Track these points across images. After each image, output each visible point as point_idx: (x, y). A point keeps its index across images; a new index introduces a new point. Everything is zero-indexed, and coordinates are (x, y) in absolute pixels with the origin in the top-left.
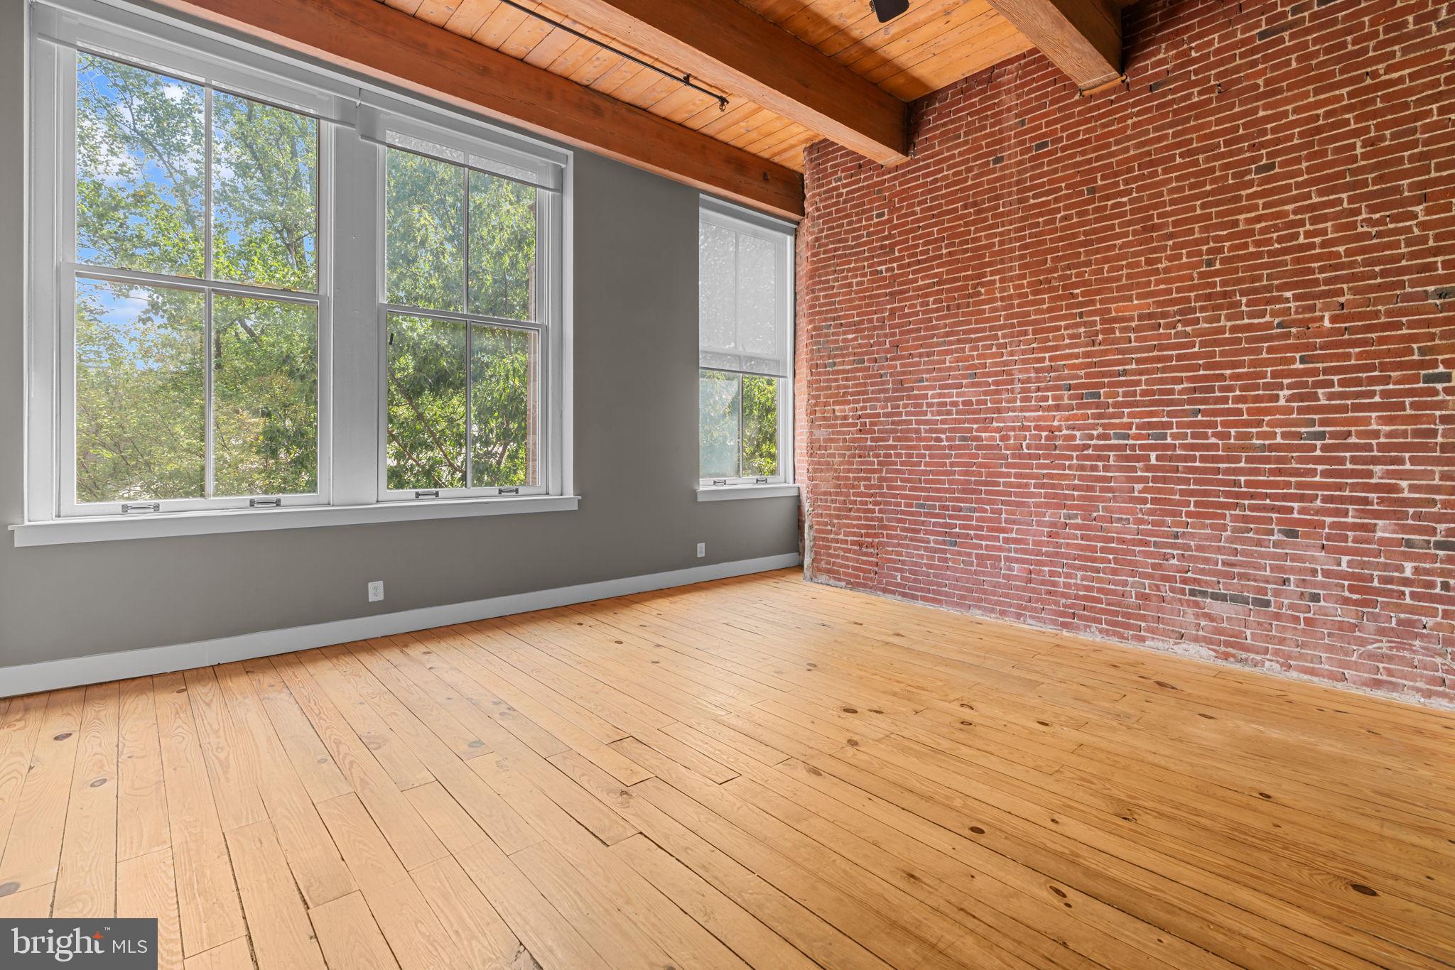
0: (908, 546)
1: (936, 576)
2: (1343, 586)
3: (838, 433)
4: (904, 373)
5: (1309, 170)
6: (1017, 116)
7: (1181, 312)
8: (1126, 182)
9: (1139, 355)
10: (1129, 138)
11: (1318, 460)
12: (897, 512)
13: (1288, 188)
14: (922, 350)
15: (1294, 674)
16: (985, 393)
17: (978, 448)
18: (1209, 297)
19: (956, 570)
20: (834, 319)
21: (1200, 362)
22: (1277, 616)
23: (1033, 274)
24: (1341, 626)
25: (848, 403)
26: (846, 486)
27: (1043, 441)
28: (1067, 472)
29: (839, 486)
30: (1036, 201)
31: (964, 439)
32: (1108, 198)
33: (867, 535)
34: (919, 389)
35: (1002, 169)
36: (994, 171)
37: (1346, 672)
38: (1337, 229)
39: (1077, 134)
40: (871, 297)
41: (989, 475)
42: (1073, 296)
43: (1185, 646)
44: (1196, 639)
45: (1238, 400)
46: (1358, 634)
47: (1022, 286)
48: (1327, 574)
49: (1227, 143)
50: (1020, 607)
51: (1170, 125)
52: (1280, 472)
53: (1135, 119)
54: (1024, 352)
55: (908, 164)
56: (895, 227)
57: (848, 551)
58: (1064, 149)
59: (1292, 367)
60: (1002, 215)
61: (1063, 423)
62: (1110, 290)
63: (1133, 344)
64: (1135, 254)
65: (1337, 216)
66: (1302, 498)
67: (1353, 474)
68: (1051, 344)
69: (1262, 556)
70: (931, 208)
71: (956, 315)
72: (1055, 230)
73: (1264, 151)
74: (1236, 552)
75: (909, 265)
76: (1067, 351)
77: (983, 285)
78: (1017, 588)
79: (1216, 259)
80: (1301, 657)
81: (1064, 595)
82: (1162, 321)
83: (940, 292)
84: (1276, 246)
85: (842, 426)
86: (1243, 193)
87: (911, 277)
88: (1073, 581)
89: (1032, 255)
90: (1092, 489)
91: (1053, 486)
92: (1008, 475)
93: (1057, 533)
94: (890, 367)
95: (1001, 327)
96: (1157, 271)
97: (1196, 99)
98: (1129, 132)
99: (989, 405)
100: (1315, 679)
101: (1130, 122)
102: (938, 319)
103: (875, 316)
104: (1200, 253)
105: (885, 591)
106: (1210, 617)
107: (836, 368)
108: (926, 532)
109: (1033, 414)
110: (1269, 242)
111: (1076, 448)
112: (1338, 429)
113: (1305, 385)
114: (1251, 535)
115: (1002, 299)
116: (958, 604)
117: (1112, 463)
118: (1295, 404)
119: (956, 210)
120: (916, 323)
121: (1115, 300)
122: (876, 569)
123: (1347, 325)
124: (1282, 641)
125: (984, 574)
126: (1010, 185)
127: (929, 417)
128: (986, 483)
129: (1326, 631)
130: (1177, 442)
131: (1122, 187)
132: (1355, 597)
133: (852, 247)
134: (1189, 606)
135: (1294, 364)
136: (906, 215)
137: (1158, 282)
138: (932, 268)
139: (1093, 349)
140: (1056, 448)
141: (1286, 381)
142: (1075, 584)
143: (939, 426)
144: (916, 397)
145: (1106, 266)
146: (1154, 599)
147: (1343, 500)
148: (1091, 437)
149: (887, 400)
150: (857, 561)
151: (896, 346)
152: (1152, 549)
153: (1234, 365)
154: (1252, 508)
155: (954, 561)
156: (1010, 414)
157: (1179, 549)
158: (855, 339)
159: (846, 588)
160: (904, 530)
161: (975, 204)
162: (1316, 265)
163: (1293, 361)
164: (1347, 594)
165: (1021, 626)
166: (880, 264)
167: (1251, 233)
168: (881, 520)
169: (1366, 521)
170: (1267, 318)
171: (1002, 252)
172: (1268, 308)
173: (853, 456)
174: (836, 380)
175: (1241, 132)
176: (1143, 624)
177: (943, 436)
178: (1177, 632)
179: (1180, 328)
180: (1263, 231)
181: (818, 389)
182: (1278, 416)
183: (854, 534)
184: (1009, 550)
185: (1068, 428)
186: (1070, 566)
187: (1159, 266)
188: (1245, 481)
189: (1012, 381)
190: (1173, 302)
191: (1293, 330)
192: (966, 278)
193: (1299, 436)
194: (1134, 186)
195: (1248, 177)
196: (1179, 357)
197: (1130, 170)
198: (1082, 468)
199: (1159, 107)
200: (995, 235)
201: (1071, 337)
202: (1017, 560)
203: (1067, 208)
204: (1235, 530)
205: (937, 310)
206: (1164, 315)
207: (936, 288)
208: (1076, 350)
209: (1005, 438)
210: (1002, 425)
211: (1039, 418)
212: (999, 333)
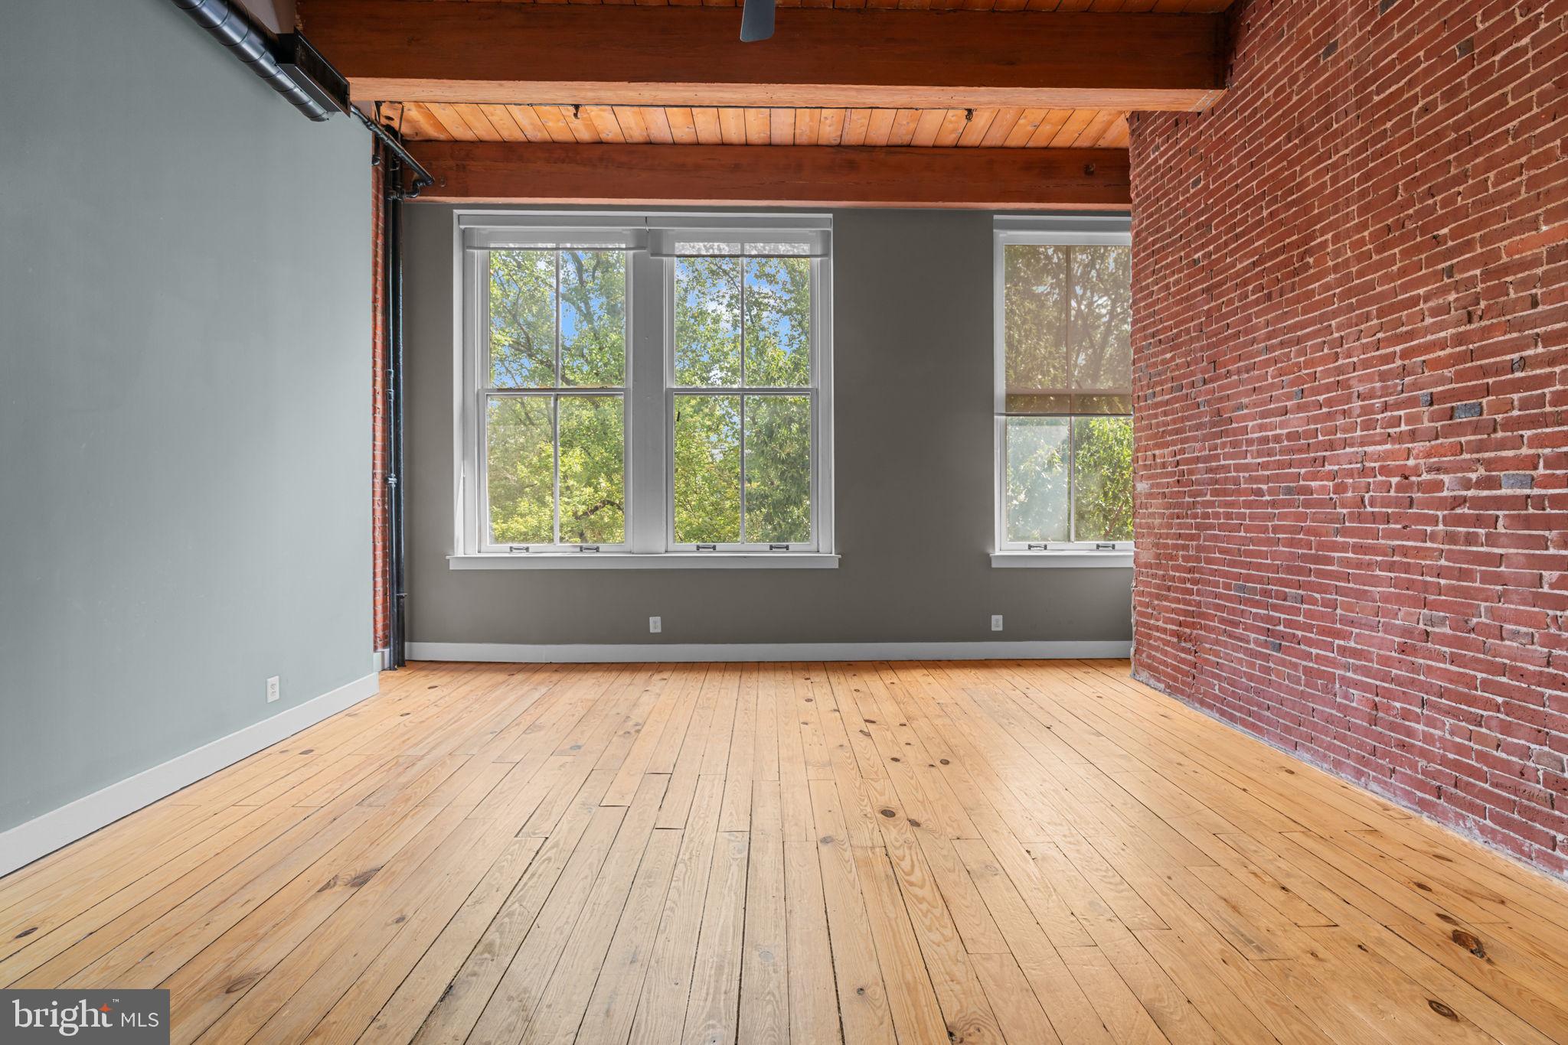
0: (1225, 645)
1: (1258, 693)
3: (1158, 485)
4: (1222, 399)
9: (1549, 329)
12: (1215, 596)
14: (1242, 363)
16: (1315, 420)
17: (1307, 504)
19: (1280, 687)
20: (1153, 336)
23: (1378, 218)
25: (1167, 445)
26: (1165, 557)
27: (1392, 493)
28: (1429, 544)
29: (1158, 557)
30: (1382, 96)
31: (1289, 491)
33: (1186, 624)
34: (1239, 419)
35: (1335, 61)
40: (1187, 299)
41: (1321, 546)
42: (1439, 241)
47: (1362, 242)
50: (1361, 760)
54: (1365, 348)
55: (1224, 100)
56: (1211, 194)
57: (1167, 643)
60: (1335, 135)
61: (1422, 461)
62: (1499, 216)
63: (1540, 308)
64: (1544, 138)
68: (1404, 329)
70: (1250, 155)
71: (1279, 306)
72: (1410, 137)
75: (1227, 244)
76: (1429, 338)
77: (1311, 252)
78: (1357, 729)
81: (1423, 754)
83: (1260, 275)
85: (1162, 476)
87: (1229, 260)
88: (1437, 733)
89: (1376, 187)
90: (1467, 575)
92: (1344, 548)
93: (1414, 646)
94: (1208, 392)
95: (1335, 314)
99: (1320, 438)
102: (1258, 315)
103: (1192, 324)
105: (1202, 703)
107: (1156, 400)
108: (1247, 628)
109: (1379, 448)
111: (1441, 503)
115: (1336, 268)
117: (1501, 530)
119: (1278, 146)
120: (1234, 325)
121: (1506, 233)
122: (1195, 672)
125: (1314, 699)
126: (1345, 83)
127: (1249, 460)
128: (1317, 559)
131: (1520, 21)
133: (1169, 235)
136: (1221, 175)
138: (1252, 241)
139: (1469, 327)
142: (1442, 739)
143: (1261, 472)
144: (1235, 432)
145: (1492, 175)
148: (1467, 484)
150: (1175, 658)
151: (1213, 362)
155: (1279, 674)
156: (1348, 450)
158: (1173, 358)
159: (1164, 692)
160: (1222, 621)
165: (1361, 790)
166: (1198, 249)
168: (1199, 604)
171: (1336, 194)
173: (1172, 516)
174: (1156, 416)
177: (1264, 487)
183: (1172, 621)
184: (1347, 668)
185: (1429, 470)
186: (1434, 707)
189: (1348, 399)
192: (1291, 247)
198: (1451, 538)
200: (1326, 172)
201: (1434, 312)
202: (1356, 684)
203: (1428, 91)
205: (1257, 302)
207: (1256, 270)
208: (1442, 334)
209: (1340, 489)
210: (1336, 468)
211: (1387, 456)
212: (1333, 323)
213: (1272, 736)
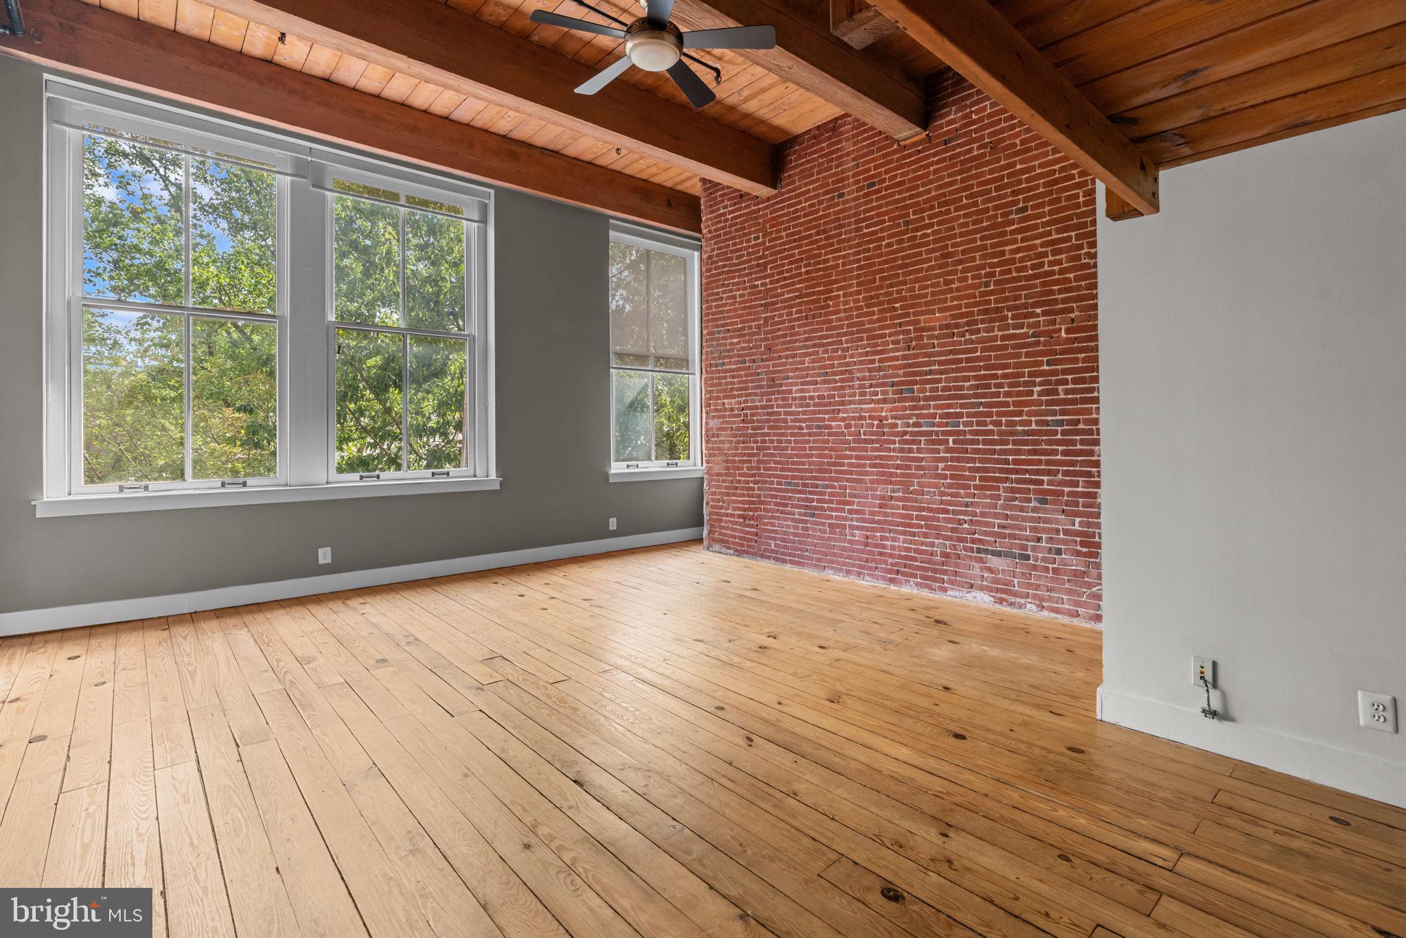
0: (779, 518)
1: (800, 543)
2: (1076, 542)
3: (727, 422)
4: (774, 372)
5: (1051, 213)
6: (854, 159)
7: (968, 324)
8: (930, 217)
9: (940, 358)
10: (931, 182)
11: (1059, 442)
12: (771, 490)
13: (1036, 227)
14: (788, 353)
15: (1046, 613)
16: (834, 389)
17: (830, 434)
18: (986, 312)
19: (814, 537)
20: (723, 326)
21: (981, 364)
22: (1034, 568)
23: (867, 291)
24: (1076, 573)
25: (734, 397)
26: (733, 468)
27: (875, 429)
28: (892, 454)
29: (727, 468)
30: (868, 230)
31: (819, 427)
32: (917, 229)
33: (750, 509)
34: (786, 385)
35: (844, 203)
36: (837, 204)
37: (1079, 609)
38: (1070, 259)
39: (895, 177)
40: (749, 307)
41: (838, 457)
42: (895, 309)
43: (973, 594)
44: (981, 588)
45: (1007, 394)
46: (1086, 579)
47: (858, 301)
48: (1066, 532)
49: (997, 189)
50: (860, 567)
51: (959, 173)
52: (1034, 452)
53: (935, 167)
54: (861, 355)
55: (775, 196)
56: (767, 249)
57: (735, 523)
58: (887, 188)
59: (1041, 368)
60: (844, 241)
61: (889, 414)
62: (920, 305)
63: (936, 349)
64: (937, 276)
65: (1069, 249)
66: (1049, 473)
67: (1081, 453)
68: (879, 348)
69: (1024, 519)
70: (793, 234)
71: (812, 324)
72: (881, 255)
73: (1021, 197)
74: (1007, 517)
75: (778, 281)
76: (890, 354)
77: (830, 298)
78: (858, 551)
79: (990, 281)
80: (1050, 599)
81: (891, 556)
82: (955, 331)
83: (800, 304)
84: (1030, 272)
85: (730, 416)
86: (1008, 229)
87: (779, 291)
88: (897, 544)
89: (865, 275)
90: (908, 467)
91: (882, 466)
92: (850, 457)
93: (885, 504)
94: (765, 367)
95: (845, 334)
96: (951, 291)
97: (976, 153)
98: (931, 177)
99: (837, 399)
100: (1059, 616)
101: (932, 168)
102: (799, 326)
103: (754, 324)
104: (979, 277)
105: (763, 556)
106: (990, 570)
107: (725, 367)
108: (793, 506)
109: (867, 406)
110: (1024, 269)
111: (898, 434)
112: (1071, 417)
113: (1050, 382)
114: (1016, 503)
115: (845, 311)
116: (816, 566)
117: (923, 446)
118: (1044, 398)
119: (811, 236)
120: (784, 329)
121: (923, 313)
122: (756, 538)
123: (1077, 335)
124: (1037, 587)
125: (834, 540)
126: (849, 217)
127: (794, 409)
128: (835, 464)
129: (1066, 578)
130: (966, 429)
131: (927, 221)
132: (1084, 550)
133: (736, 265)
134: (976, 562)
135: (1043, 366)
136: (775, 239)
137: (953, 299)
138: (794, 284)
139: (909, 352)
140: (884, 434)
141: (1038, 380)
142: (899, 547)
143: (801, 416)
144: (784, 392)
145: (917, 285)
146: (953, 556)
147: (1075, 474)
148: (908, 425)
149: (763, 394)
150: (742, 531)
151: (769, 349)
152: (951, 516)
153: (1004, 367)
154: (1018, 481)
155: (813, 529)
156: (852, 406)
157: (968, 515)
158: (739, 343)
159: (734, 555)
160: (776, 504)
161: (825, 231)
162: (1056, 288)
163: (1041, 364)
164: (1079, 548)
165: (861, 582)
166: (757, 279)
167: (1012, 261)
168: (759, 496)
169: (1090, 490)
170: (1025, 330)
171: (845, 272)
172: (1026, 321)
173: (738, 442)
174: (725, 378)
175: (1006, 180)
176: (946, 578)
177: (804, 425)
178: (968, 583)
179: (968, 337)
180: (1022, 260)
181: (711, 386)
182: (1033, 408)
183: (739, 509)
184: (852, 520)
185: (892, 418)
186: (895, 532)
187: (953, 286)
188: (1012, 460)
189: (852, 380)
190: (962, 315)
191: (1042, 339)
192: (820, 293)
193: (1046, 423)
194: (935, 221)
195: (1011, 217)
196: (968, 360)
197: (932, 208)
198: (902, 450)
199: (952, 157)
200: (838, 258)
201: (894, 343)
202: (858, 528)
203: (889, 237)
204: (1006, 499)
205: (798, 319)
206: (957, 326)
207: (798, 301)
208: (897, 354)
209: (848, 426)
210: (846, 415)
211: (872, 410)
212: (843, 339)
213: (810, 566)
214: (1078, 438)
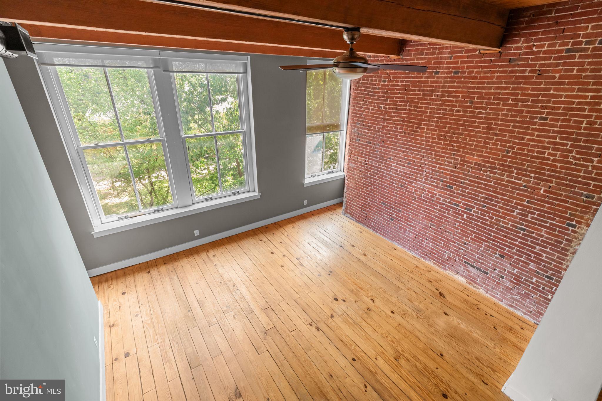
0: (377, 215)
1: (385, 228)
2: (512, 277)
3: (358, 167)
4: (384, 153)
5: (561, 126)
6: (449, 53)
7: (491, 167)
8: (487, 104)
9: (470, 178)
10: (493, 83)
11: (520, 237)
12: (375, 203)
13: (549, 131)
14: (392, 147)
15: (488, 295)
16: (413, 172)
17: (406, 191)
18: (503, 165)
19: (391, 228)
20: (361, 121)
21: (492, 189)
22: (489, 278)
23: (440, 131)
24: (507, 287)
25: (363, 157)
26: (359, 188)
27: (429, 197)
28: (435, 210)
29: (356, 186)
30: (448, 99)
32: (477, 108)
33: (364, 207)
34: (389, 161)
35: (438, 78)
36: (434, 77)
37: (504, 300)
38: (561, 156)
39: (472, 72)
40: (376, 117)
41: (408, 201)
42: (453, 146)
43: (458, 276)
44: (462, 276)
45: (500, 207)
46: (511, 291)
47: (434, 134)
48: (508, 272)
49: (533, 101)
50: (410, 247)
51: (513, 83)
52: (505, 237)
53: (499, 74)
54: (429, 161)
55: (398, 60)
56: (390, 89)
57: (357, 210)
58: (465, 78)
59: (523, 203)
60: (433, 100)
61: (437, 193)
62: (467, 149)
63: (470, 173)
64: (481, 137)
65: (563, 151)
66: (509, 247)
67: (529, 246)
69: (491, 260)
70: (405, 86)
71: (407, 137)
72: (452, 115)
73: (546, 111)
74: (483, 255)
75: (393, 109)
76: (445, 167)
77: (420, 128)
78: (410, 241)
79: (510, 151)
80: (492, 291)
81: (424, 248)
82: (483, 168)
83: (403, 125)
84: (535, 154)
85: (360, 165)
86: (531, 127)
87: (392, 114)
88: (428, 245)
89: (441, 122)
90: (442, 219)
91: (429, 213)
92: (415, 204)
93: (427, 228)
94: (380, 149)
95: (423, 149)
96: (486, 148)
97: (527, 74)
98: (494, 80)
99: (413, 177)
100: (494, 298)
101: (496, 75)
102: (400, 136)
103: (377, 126)
104: (505, 146)
105: (368, 226)
106: (468, 271)
107: (360, 142)
108: (384, 213)
109: (428, 186)
110: (533, 151)
111: (440, 203)
112: (530, 230)
113: (525, 211)
114: (489, 252)
115: (426, 137)
116: (390, 239)
117: (451, 213)
118: (519, 216)
119: (415, 90)
120: (392, 134)
121: (468, 153)
122: (366, 219)
123: (549, 195)
124: (488, 285)
125: (401, 233)
126: (439, 87)
127: (391, 173)
129: (502, 287)
130: (475, 214)
131: (484, 105)
132: (515, 281)
133: (371, 92)
134: (463, 266)
135: (524, 202)
136: (394, 85)
137: (486, 152)
138: (401, 113)
139: (455, 170)
140: (433, 200)
141: (519, 207)
142: (429, 247)
143: (394, 178)
144: (388, 164)
145: (468, 138)
146: (453, 260)
147: (522, 252)
148: (446, 201)
149: (377, 161)
150: (360, 214)
151: (383, 141)
152: (456, 245)
153: (503, 195)
154: (493, 244)
155: (392, 225)
156: (420, 183)
157: (465, 248)
158: (368, 133)
159: (355, 221)
160: (376, 209)
161: (423, 91)
162: (547, 168)
163: (524, 201)
164: (512, 280)
165: (409, 252)
167: (527, 145)
168: (369, 203)
169: (527, 261)
170: (521, 182)
171: (430, 117)
172: (523, 178)
173: (363, 178)
174: (359, 147)
175: (540, 98)
176: (447, 266)
177: (395, 182)
178: (457, 271)
179: (488, 173)
180: (533, 146)
181: (352, 148)
182: (512, 218)
183: (360, 205)
184: (410, 229)
185: (439, 195)
186: (429, 240)
187: (488, 146)
188: (493, 235)
189: (423, 171)
190: (489, 162)
191: (529, 190)
192: (414, 123)
193: (517, 227)
194: (489, 107)
195: (535, 120)
196: (485, 185)
197: (489, 99)
198: (440, 211)
199: (511, 72)
200: (428, 108)
201: (448, 162)
202: (412, 233)
203: (459, 107)
204: (484, 249)
205: (400, 132)
206: (484, 166)
207: (401, 123)
208: (449, 168)
209: (416, 191)
210: (416, 186)
211: (430, 188)
212: (422, 150)
213: (388, 238)
214: (530, 239)
